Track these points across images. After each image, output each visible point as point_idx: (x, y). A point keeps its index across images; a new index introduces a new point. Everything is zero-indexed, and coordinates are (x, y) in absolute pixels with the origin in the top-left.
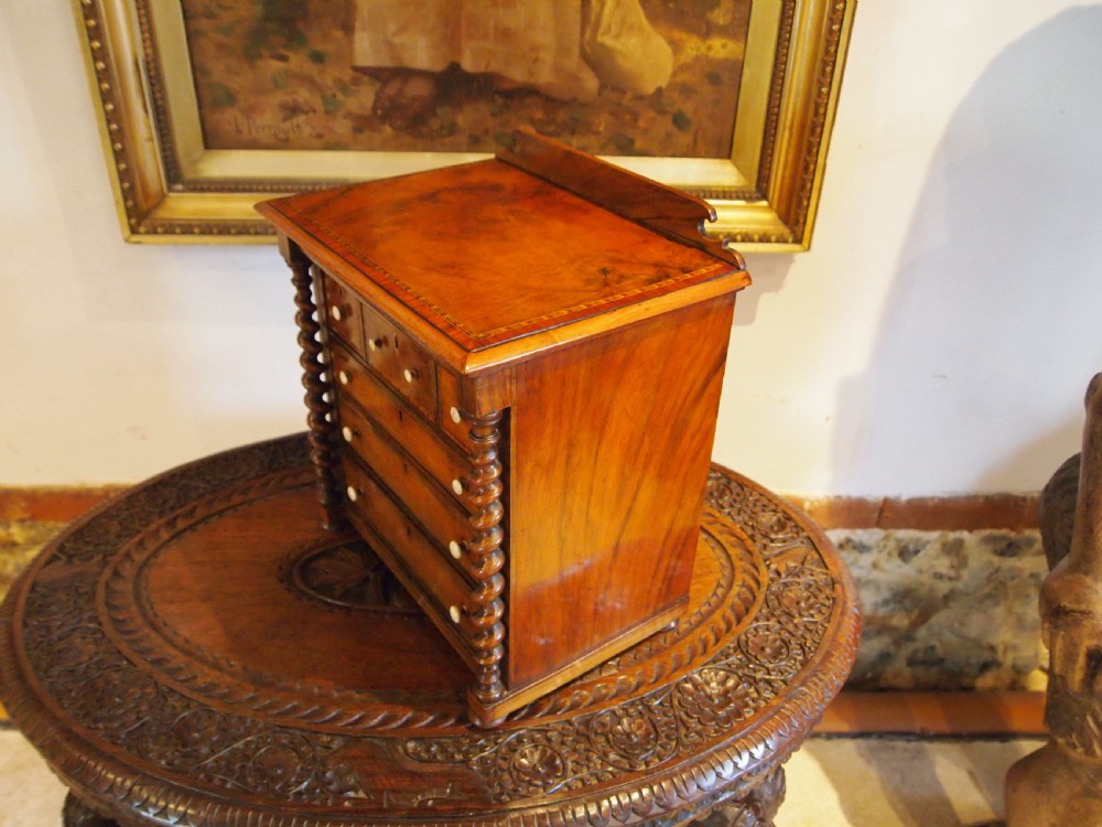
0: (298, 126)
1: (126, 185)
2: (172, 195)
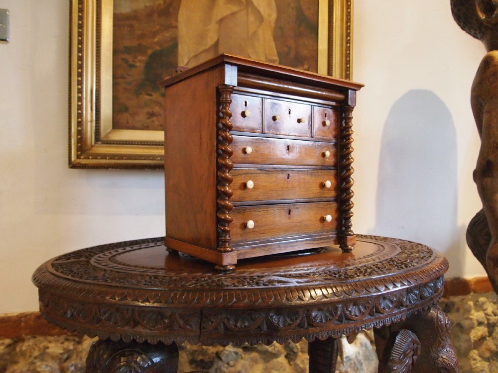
0: (153, 121)
1: (79, 137)
2: (96, 145)
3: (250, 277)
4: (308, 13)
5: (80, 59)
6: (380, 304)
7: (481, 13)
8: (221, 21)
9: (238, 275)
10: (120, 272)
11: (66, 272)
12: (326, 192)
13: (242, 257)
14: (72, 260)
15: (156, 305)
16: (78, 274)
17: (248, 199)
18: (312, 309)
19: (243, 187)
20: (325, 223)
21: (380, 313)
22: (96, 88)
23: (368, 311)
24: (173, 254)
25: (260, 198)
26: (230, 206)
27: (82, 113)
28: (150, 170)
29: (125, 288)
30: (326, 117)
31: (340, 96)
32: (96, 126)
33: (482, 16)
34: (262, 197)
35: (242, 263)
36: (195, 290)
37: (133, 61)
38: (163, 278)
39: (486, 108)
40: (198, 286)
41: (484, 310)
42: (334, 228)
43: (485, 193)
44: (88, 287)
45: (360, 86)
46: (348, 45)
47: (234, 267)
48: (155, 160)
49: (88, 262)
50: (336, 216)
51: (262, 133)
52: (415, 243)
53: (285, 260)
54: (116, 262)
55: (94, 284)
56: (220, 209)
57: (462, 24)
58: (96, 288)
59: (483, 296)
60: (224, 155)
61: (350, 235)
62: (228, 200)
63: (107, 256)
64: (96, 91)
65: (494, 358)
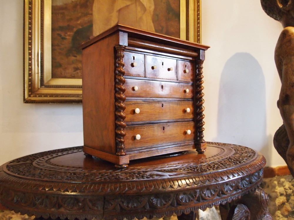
0: (78, 73)
1: (30, 83)
2: (41, 88)
3: (138, 172)
4: (173, 6)
5: (30, 34)
6: (224, 188)
7: (280, 4)
8: (120, 11)
9: (130, 171)
10: (52, 170)
11: (15, 171)
12: (186, 115)
13: (133, 159)
14: (21, 163)
15: (73, 193)
16: (23, 172)
17: (136, 121)
18: (180, 194)
19: (133, 113)
20: (187, 135)
21: (224, 194)
22: (41, 53)
23: (217, 193)
24: (89, 157)
25: (144, 119)
26: (124, 125)
27: (32, 68)
28: (76, 103)
29: (52, 182)
30: (186, 67)
31: (195, 54)
32: (41, 76)
33: (281, 6)
34: (146, 119)
35: (133, 162)
36: (99, 183)
37: (65, 35)
38: (80, 174)
39: (284, 62)
40: (102, 179)
41: (284, 186)
42: (193, 138)
43: (285, 114)
44: (27, 181)
45: (207, 48)
46: (199, 25)
47: (127, 166)
48: (79, 97)
49: (32, 164)
50: (193, 130)
51: (145, 77)
52: (243, 147)
53: (161, 160)
54: (50, 163)
55: (32, 180)
56: (117, 127)
57: (268, 11)
58: (33, 182)
59: (283, 178)
60: (120, 91)
61: (202, 142)
62: (122, 121)
63: (45, 159)
64: (41, 54)
65: (290, 215)
